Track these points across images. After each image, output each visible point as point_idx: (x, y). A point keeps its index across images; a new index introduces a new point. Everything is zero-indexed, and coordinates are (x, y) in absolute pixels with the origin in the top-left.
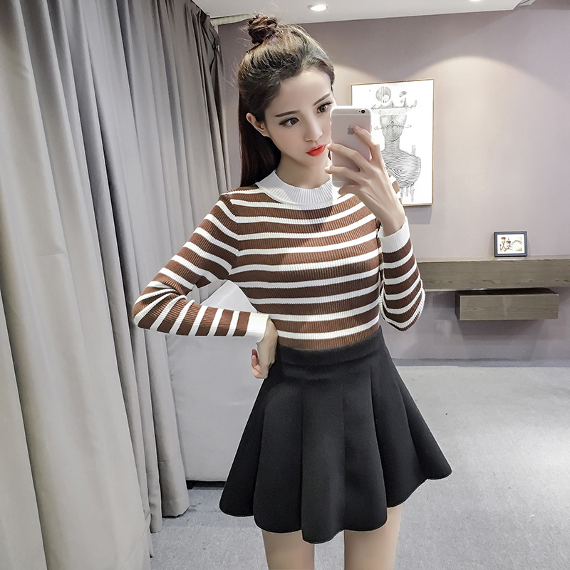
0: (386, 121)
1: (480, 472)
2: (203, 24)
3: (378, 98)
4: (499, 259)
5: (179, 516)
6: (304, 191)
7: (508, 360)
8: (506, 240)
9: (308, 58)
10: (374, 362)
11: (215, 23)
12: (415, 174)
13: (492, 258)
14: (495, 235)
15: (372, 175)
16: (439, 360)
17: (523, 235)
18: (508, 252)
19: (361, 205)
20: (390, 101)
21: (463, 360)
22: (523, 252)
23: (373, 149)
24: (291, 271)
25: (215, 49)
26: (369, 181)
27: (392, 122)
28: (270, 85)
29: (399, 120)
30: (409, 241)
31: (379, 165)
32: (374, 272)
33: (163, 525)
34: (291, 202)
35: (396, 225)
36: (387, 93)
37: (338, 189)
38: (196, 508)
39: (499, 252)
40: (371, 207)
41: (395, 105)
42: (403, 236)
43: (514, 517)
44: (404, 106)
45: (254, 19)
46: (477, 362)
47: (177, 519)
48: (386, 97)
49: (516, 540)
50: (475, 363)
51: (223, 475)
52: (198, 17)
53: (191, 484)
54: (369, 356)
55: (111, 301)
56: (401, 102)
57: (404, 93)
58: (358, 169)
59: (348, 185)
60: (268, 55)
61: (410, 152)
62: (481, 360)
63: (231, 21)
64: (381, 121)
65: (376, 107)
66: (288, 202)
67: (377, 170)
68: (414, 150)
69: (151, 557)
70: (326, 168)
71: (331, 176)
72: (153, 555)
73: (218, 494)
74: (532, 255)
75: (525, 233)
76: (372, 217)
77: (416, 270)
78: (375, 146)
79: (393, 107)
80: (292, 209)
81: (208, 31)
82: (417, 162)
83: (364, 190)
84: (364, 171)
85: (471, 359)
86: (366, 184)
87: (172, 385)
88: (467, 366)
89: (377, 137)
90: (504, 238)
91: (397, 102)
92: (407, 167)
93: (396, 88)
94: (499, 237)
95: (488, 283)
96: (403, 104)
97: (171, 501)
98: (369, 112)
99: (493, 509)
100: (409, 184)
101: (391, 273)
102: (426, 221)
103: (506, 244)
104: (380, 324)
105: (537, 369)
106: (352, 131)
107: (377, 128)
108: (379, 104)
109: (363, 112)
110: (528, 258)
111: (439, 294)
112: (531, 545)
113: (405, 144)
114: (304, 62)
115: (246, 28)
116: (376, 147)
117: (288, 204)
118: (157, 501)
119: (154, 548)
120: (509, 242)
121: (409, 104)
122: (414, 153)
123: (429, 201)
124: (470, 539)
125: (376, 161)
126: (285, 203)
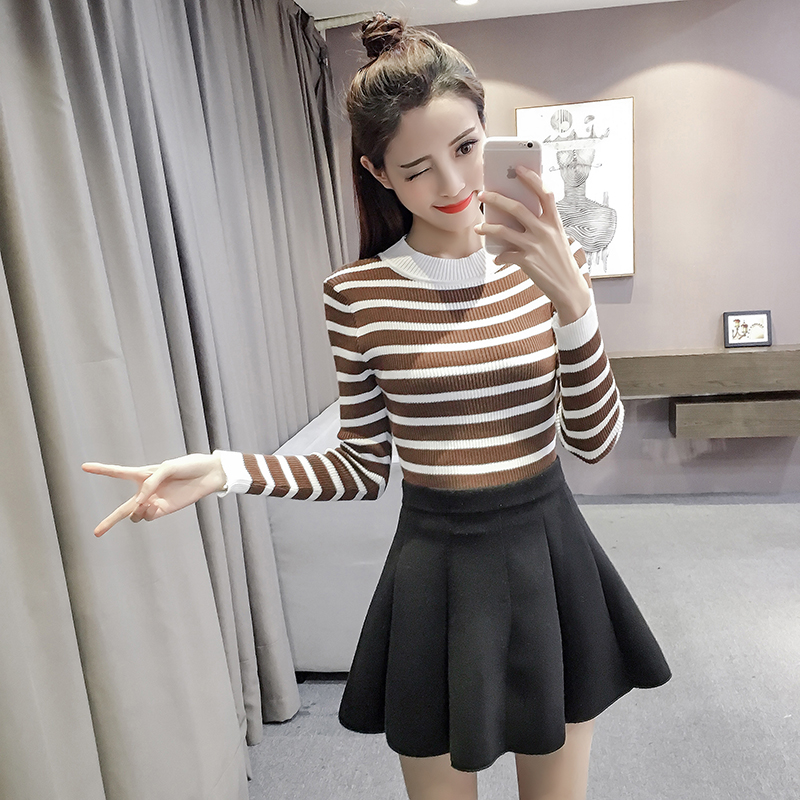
0: (565, 158)
1: (712, 656)
2: (304, 27)
3: (554, 126)
4: (731, 351)
5: (286, 721)
6: (447, 263)
7: (746, 494)
8: (741, 323)
9: (442, 78)
10: (549, 509)
11: (320, 27)
12: (609, 233)
13: (721, 350)
14: (725, 316)
15: (543, 237)
16: (648, 496)
17: (765, 316)
18: (744, 340)
19: (529, 283)
20: (571, 129)
21: (683, 496)
22: (766, 339)
23: (544, 200)
24: (425, 379)
25: (321, 63)
26: (538, 247)
27: (575, 160)
28: (384, 120)
29: (584, 157)
30: (598, 332)
31: (553, 223)
32: (548, 377)
33: (264, 734)
34: (427, 278)
35: (578, 309)
36: (565, 118)
37: (495, 256)
38: (309, 710)
39: (731, 341)
40: (542, 286)
41: (579, 136)
42: (588, 325)
43: (762, 718)
44: (591, 137)
45: (370, 22)
46: (702, 498)
47: (283, 725)
48: (566, 124)
49: (765, 752)
50: (699, 498)
51: (345, 663)
52: (297, 19)
53: (302, 677)
54: (542, 499)
55: (185, 423)
56: (588, 130)
57: (591, 118)
58: (522, 228)
59: (508, 252)
60: (384, 75)
61: (601, 202)
62: (707, 494)
63: (344, 23)
64: (558, 159)
65: (552, 139)
66: (422, 278)
67: (551, 231)
68: (606, 199)
69: (249, 779)
70: (476, 226)
71: (483, 238)
72: (251, 777)
73: (338, 690)
74: (779, 344)
75: (768, 313)
76: (544, 300)
77: (610, 373)
78: (548, 195)
79: (575, 138)
80: (427, 288)
81: (311, 39)
82: (612, 216)
83: (529, 258)
84: (530, 231)
85: (692, 495)
86: (534, 251)
87: (273, 538)
88: (687, 503)
89: (552, 183)
90: (738, 321)
91: (582, 130)
92: (597, 223)
93: (579, 111)
94: (731, 319)
95: (716, 385)
96: (589, 134)
97: (275, 701)
98: (538, 146)
99: (731, 708)
100: (600, 247)
101: (571, 380)
102: (626, 299)
103: (741, 329)
104: (557, 453)
105: (789, 506)
106: (513, 174)
107: (552, 169)
108: (554, 134)
109: (530, 145)
110: (773, 349)
111: (647, 402)
112: (787, 758)
113: (593, 191)
114: (435, 86)
115: (358, 35)
116: (550, 197)
117: (422, 281)
118: (256, 701)
119: (253, 767)
120: (746, 326)
121: (598, 133)
122: (607, 202)
123: (629, 270)
124: (698, 751)
125: (549, 216)
126: (418, 280)
